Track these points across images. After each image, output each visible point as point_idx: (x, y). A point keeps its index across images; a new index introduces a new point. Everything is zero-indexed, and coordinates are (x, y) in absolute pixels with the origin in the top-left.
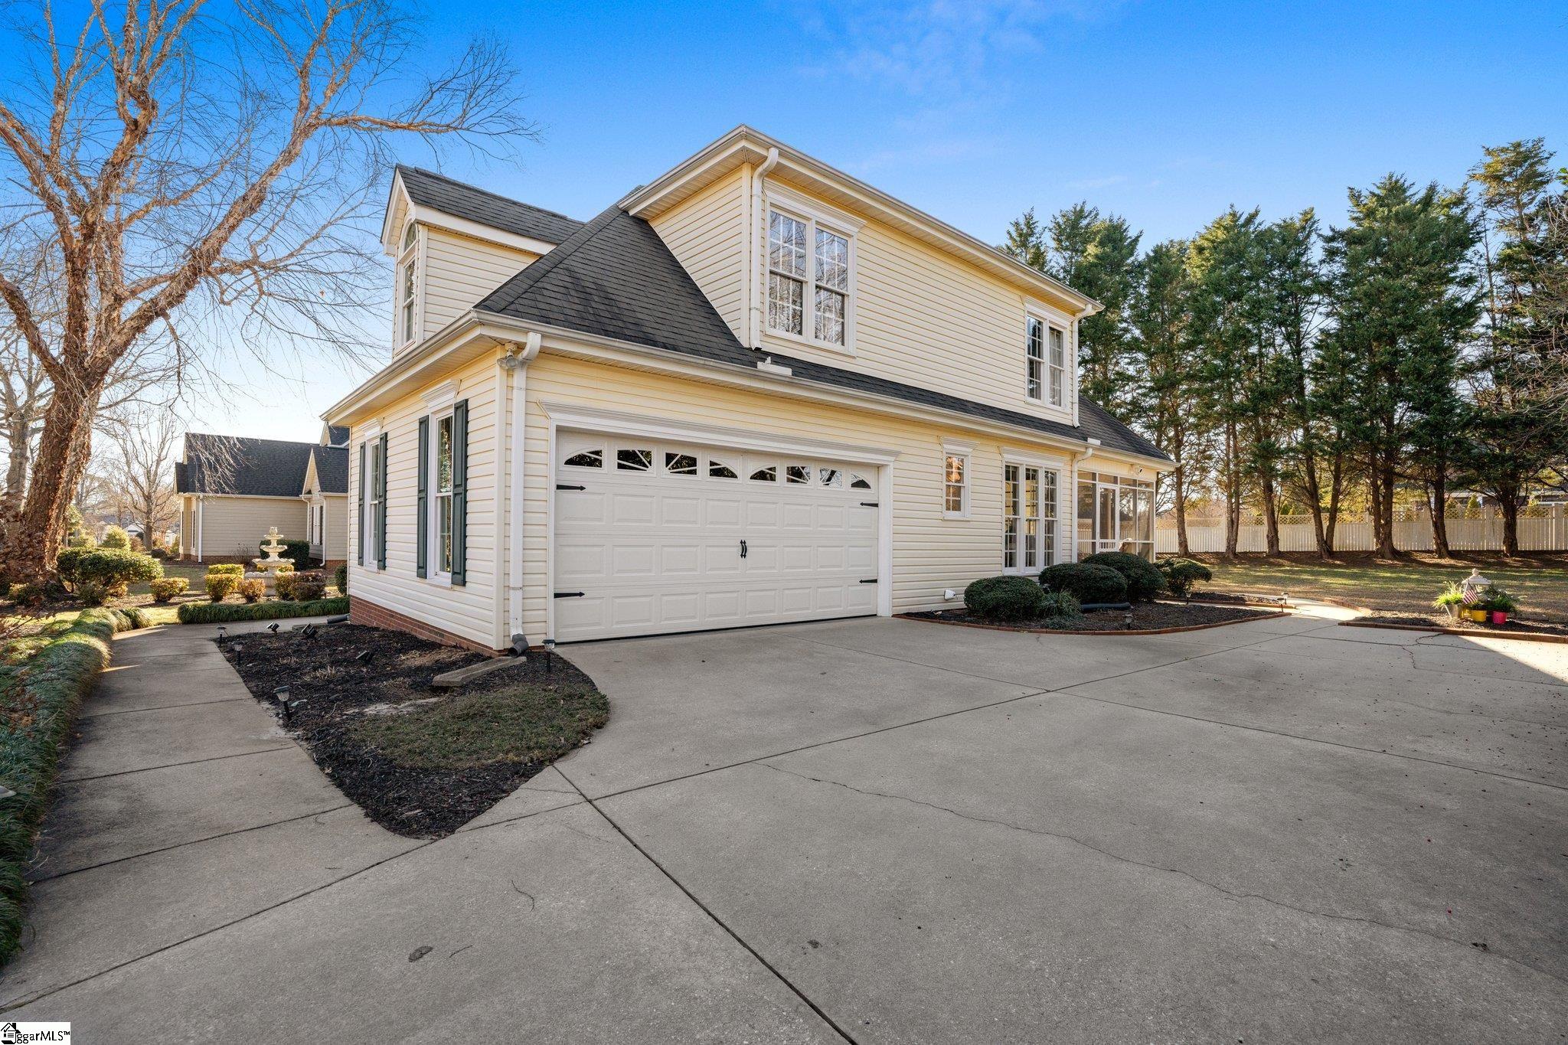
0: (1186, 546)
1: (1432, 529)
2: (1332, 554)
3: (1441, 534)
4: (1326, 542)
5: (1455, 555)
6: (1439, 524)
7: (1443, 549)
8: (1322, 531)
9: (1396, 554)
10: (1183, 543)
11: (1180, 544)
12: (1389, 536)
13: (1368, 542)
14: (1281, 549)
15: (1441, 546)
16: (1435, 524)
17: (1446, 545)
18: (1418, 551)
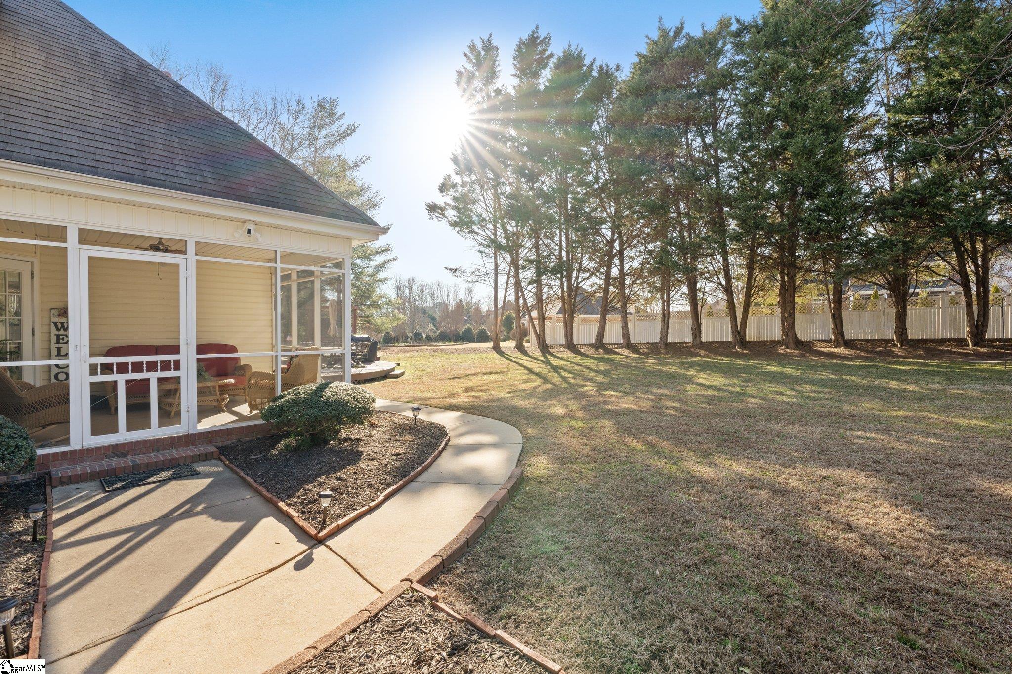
0: (628, 338)
1: (831, 321)
2: (743, 343)
3: (838, 326)
4: (739, 333)
5: (849, 344)
6: (836, 316)
7: (840, 338)
8: (736, 323)
9: (799, 344)
10: (626, 336)
11: (623, 336)
12: (793, 326)
13: (775, 332)
14: (703, 340)
15: (838, 336)
16: (833, 316)
17: (842, 334)
18: (819, 340)
